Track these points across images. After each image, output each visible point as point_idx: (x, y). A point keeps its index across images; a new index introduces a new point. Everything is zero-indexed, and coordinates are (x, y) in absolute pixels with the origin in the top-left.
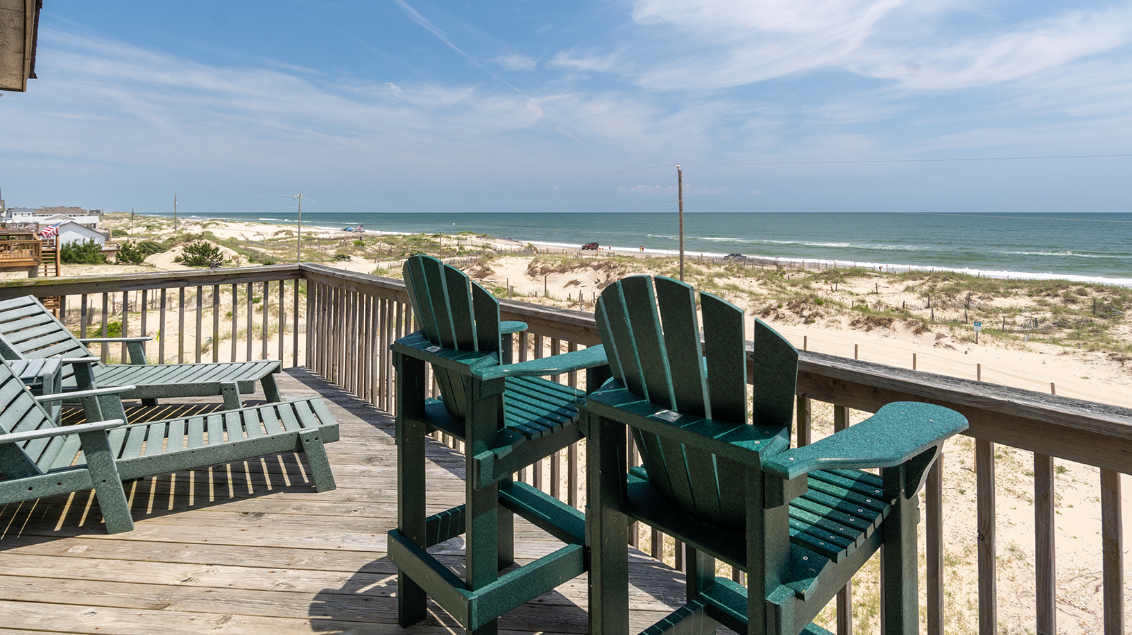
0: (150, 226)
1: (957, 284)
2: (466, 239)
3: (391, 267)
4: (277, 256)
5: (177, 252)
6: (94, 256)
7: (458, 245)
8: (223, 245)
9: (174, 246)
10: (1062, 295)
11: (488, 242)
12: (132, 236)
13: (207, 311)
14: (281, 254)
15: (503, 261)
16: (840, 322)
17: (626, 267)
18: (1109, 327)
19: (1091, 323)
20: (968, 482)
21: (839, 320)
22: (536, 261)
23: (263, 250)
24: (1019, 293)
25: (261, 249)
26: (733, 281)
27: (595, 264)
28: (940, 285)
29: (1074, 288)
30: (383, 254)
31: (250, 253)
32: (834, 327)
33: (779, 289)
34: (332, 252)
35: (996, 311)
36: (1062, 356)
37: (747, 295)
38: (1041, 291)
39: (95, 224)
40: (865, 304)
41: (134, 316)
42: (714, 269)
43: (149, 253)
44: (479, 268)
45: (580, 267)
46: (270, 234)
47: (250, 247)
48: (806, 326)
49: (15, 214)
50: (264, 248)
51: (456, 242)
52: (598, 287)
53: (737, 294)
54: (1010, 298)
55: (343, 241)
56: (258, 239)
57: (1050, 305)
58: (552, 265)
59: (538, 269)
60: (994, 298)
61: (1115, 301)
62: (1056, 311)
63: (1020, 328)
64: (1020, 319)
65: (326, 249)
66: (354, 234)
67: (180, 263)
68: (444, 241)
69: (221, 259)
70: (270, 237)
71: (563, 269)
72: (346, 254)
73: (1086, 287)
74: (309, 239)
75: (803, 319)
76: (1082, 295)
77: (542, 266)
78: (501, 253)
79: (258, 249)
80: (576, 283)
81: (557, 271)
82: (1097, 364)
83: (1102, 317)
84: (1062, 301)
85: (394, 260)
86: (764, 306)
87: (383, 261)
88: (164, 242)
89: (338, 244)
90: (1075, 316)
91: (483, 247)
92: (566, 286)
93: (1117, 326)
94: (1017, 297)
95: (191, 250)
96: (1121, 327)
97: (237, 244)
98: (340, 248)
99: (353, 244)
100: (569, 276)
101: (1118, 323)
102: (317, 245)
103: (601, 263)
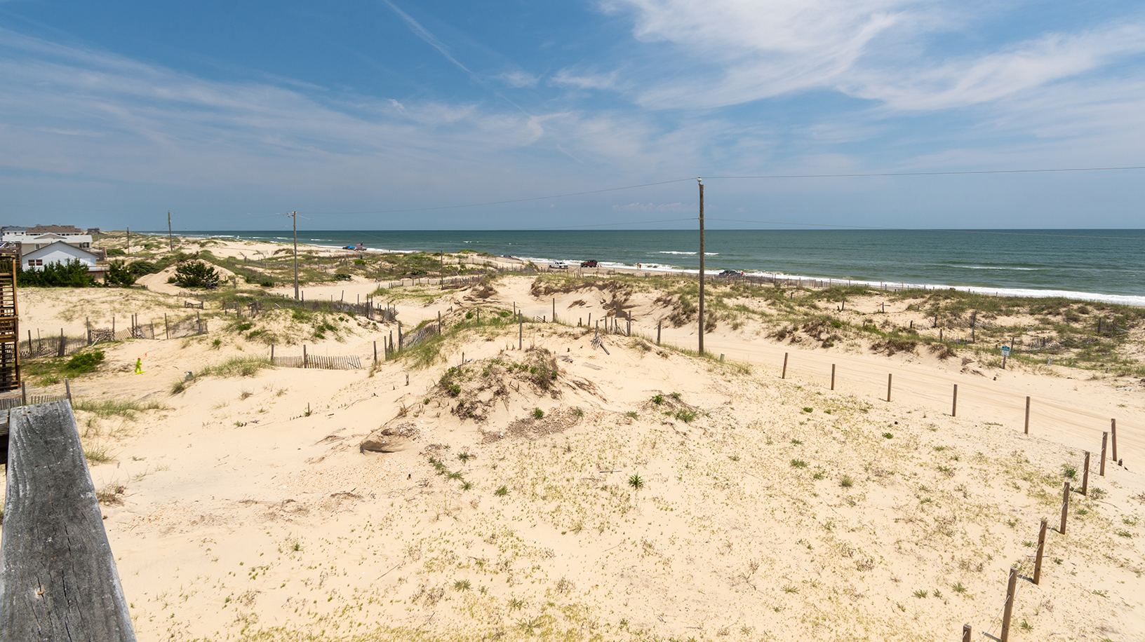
0: (148, 245)
1: (959, 302)
2: (467, 257)
3: (392, 287)
4: (276, 275)
5: (170, 272)
6: (81, 278)
7: (459, 263)
8: (219, 265)
9: (168, 266)
10: (1064, 313)
11: (489, 260)
12: (129, 255)
13: (193, 339)
14: (280, 274)
15: (506, 280)
16: (859, 346)
17: (632, 287)
18: (1115, 346)
19: (1097, 343)
20: (1060, 547)
21: (859, 343)
22: (539, 280)
23: (261, 270)
24: (1021, 311)
25: (258, 269)
26: (742, 301)
27: (601, 283)
28: (942, 304)
29: (1075, 307)
30: (385, 273)
31: (246, 273)
32: (854, 352)
33: (788, 310)
34: (332, 271)
35: (1001, 330)
36: (1092, 381)
37: (759, 316)
38: (1043, 309)
39: (88, 243)
40: (873, 324)
41: (112, 345)
42: (720, 288)
43: (142, 274)
44: (482, 288)
45: (585, 286)
46: (270, 253)
47: (247, 267)
48: (824, 350)
49: (8, 233)
50: (262, 268)
51: (457, 260)
52: (604, 308)
53: (749, 316)
54: (1012, 317)
55: (343, 259)
56: (256, 258)
57: (1052, 323)
58: (556, 285)
59: (542, 289)
60: (998, 317)
61: (1117, 319)
62: (1061, 331)
63: (1027, 348)
64: (1026, 339)
65: (326, 268)
66: (355, 253)
67: (174, 284)
68: (446, 260)
69: (216, 279)
70: (270, 256)
71: (568, 289)
72: (346, 274)
73: (1086, 305)
74: (309, 258)
75: (821, 343)
76: (1083, 313)
77: (545, 286)
78: (503, 272)
79: (255, 269)
80: (581, 303)
81: (561, 291)
82: (1130, 390)
83: (1106, 335)
84: (1064, 320)
85: (395, 279)
86: (779, 328)
87: (384, 280)
88: (158, 262)
89: (338, 263)
90: (1080, 335)
91: (484, 265)
92: (571, 307)
93: (1123, 345)
94: (1019, 315)
95: (184, 270)
96: (1128, 346)
97: (234, 264)
98: (340, 267)
99: (354, 263)
100: (574, 296)
101: (1124, 342)
102: (316, 264)
103: (606, 282)
